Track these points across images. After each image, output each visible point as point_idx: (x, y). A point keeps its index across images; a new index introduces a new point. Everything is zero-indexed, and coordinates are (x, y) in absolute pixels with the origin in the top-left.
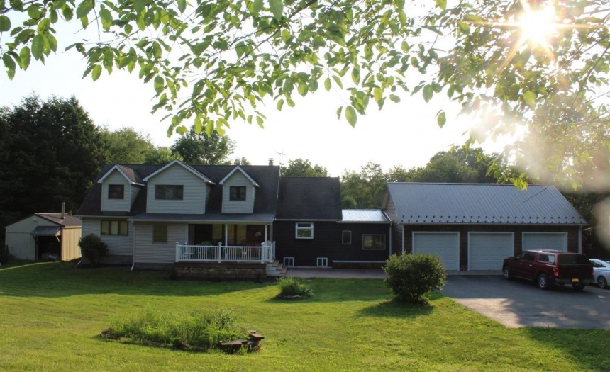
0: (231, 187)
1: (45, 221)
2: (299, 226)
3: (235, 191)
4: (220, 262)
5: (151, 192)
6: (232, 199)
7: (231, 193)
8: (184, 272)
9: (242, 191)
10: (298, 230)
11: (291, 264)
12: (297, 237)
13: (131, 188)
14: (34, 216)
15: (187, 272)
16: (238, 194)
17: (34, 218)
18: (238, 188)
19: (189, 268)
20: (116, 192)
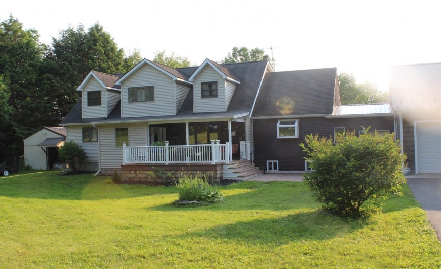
0: (202, 84)
1: (52, 133)
2: (281, 124)
3: (206, 87)
4: (167, 164)
5: (125, 96)
6: (203, 96)
7: (202, 91)
8: (132, 175)
9: (214, 87)
10: (280, 128)
11: (275, 168)
12: (279, 137)
13: (107, 93)
14: (44, 130)
15: (134, 175)
16: (210, 90)
17: (44, 131)
18: (210, 84)
19: (136, 171)
20: (94, 98)
